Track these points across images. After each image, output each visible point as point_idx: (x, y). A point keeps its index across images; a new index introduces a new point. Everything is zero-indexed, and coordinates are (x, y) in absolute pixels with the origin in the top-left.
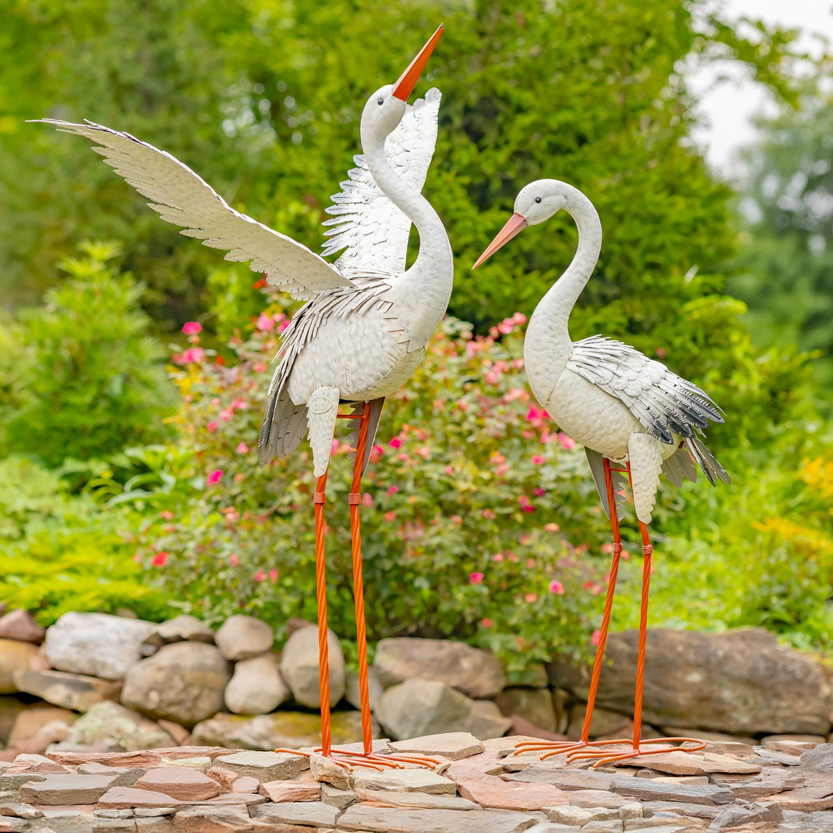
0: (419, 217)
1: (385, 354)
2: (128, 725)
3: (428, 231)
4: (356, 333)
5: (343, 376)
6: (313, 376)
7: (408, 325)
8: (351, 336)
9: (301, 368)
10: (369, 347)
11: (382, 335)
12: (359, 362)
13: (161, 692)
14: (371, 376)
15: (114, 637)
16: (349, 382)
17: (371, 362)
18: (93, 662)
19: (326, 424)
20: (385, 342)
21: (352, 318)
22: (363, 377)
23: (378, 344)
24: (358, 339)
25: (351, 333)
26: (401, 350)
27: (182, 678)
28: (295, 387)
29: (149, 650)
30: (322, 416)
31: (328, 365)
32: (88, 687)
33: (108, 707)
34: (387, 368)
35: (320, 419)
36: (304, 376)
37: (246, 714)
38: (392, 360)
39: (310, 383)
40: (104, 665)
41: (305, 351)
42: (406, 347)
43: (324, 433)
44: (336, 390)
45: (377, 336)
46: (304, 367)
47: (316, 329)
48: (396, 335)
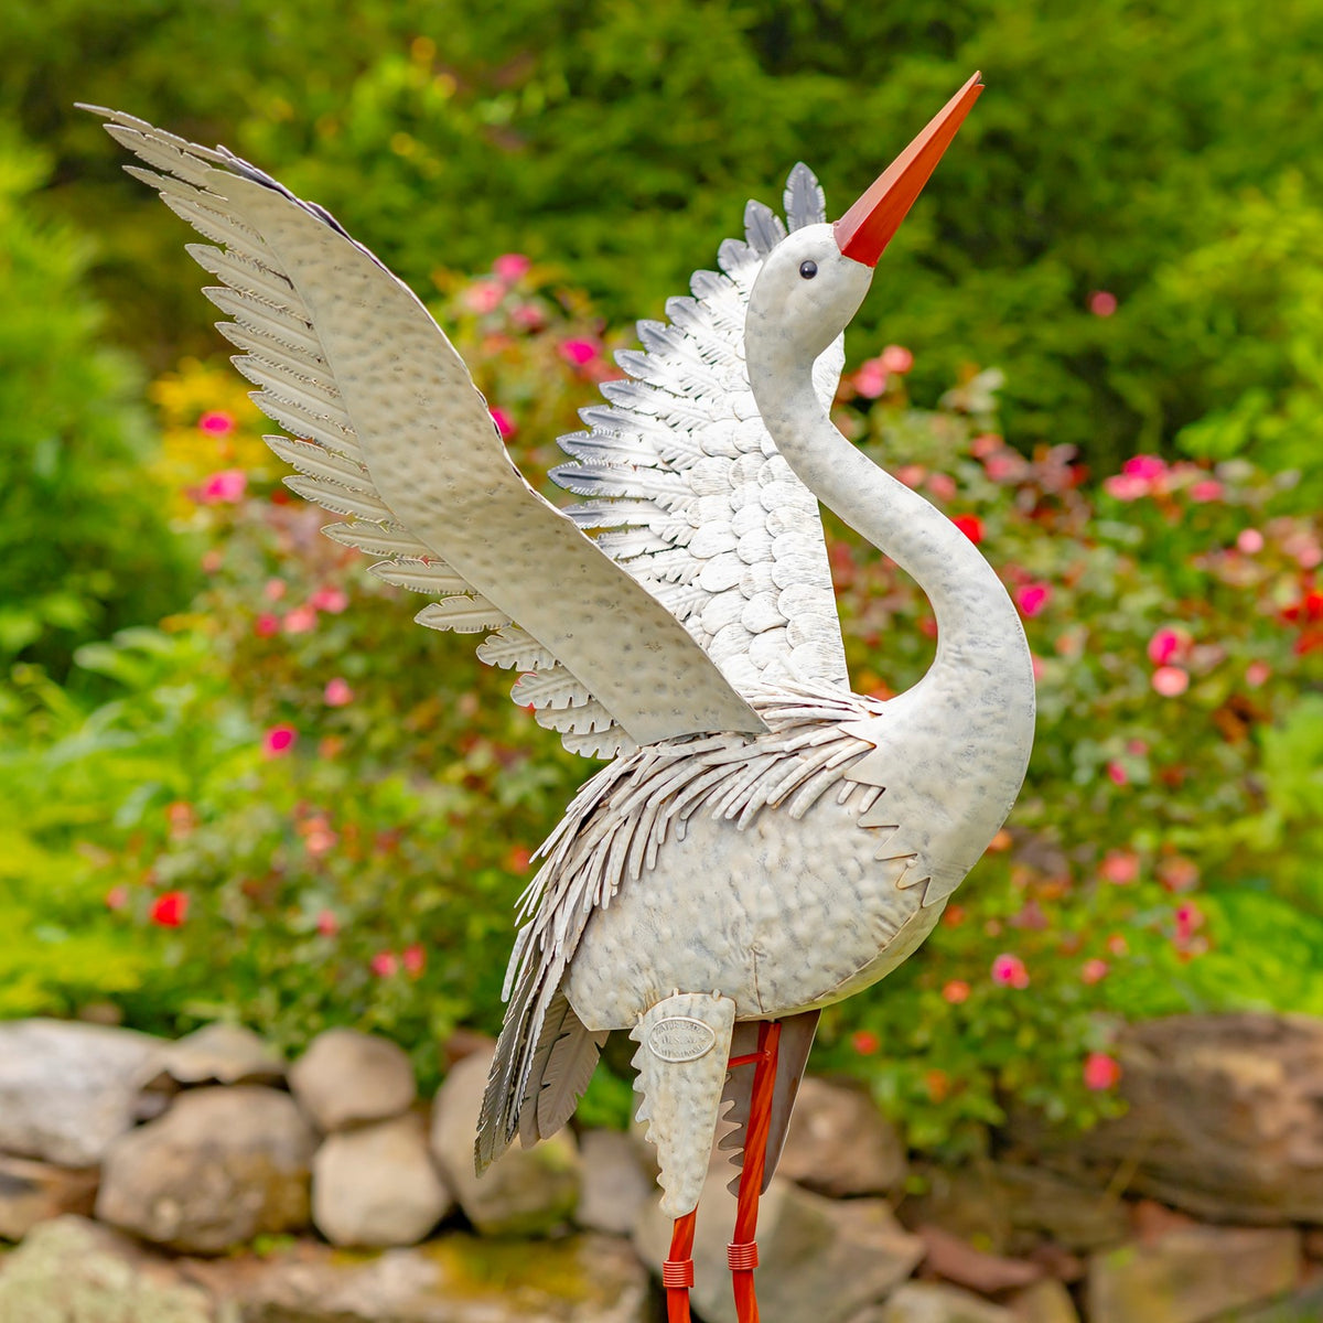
0: (939, 567)
1: (866, 916)
2: (115, 1270)
3: (968, 602)
4: (783, 864)
5: (748, 970)
6: (653, 964)
7: (926, 843)
8: (768, 873)
9: (612, 943)
10: (821, 901)
11: (858, 869)
12: (793, 937)
13: (181, 1200)
14: (827, 969)
15: (75, 1079)
16: (764, 984)
17: (828, 935)
18: (34, 1132)
19: (699, 1088)
20: (867, 885)
21: (766, 824)
22: (804, 973)
23: (847, 892)
24: (789, 878)
25: (768, 863)
26: (907, 903)
27: (226, 1170)
28: (591, 989)
29: (152, 1105)
30: (689, 1068)
31: (700, 942)
32: (24, 1187)
33: (69, 1234)
34: (870, 949)
35: (683, 1075)
36: (623, 964)
37: (365, 1250)
38: (883, 930)
39: (643, 982)
40: (57, 1140)
41: (621, 901)
42: (920, 895)
43: (694, 1110)
44: (726, 1004)
45: (843, 872)
46: (622, 942)
47: (652, 848)
48: (896, 868)
